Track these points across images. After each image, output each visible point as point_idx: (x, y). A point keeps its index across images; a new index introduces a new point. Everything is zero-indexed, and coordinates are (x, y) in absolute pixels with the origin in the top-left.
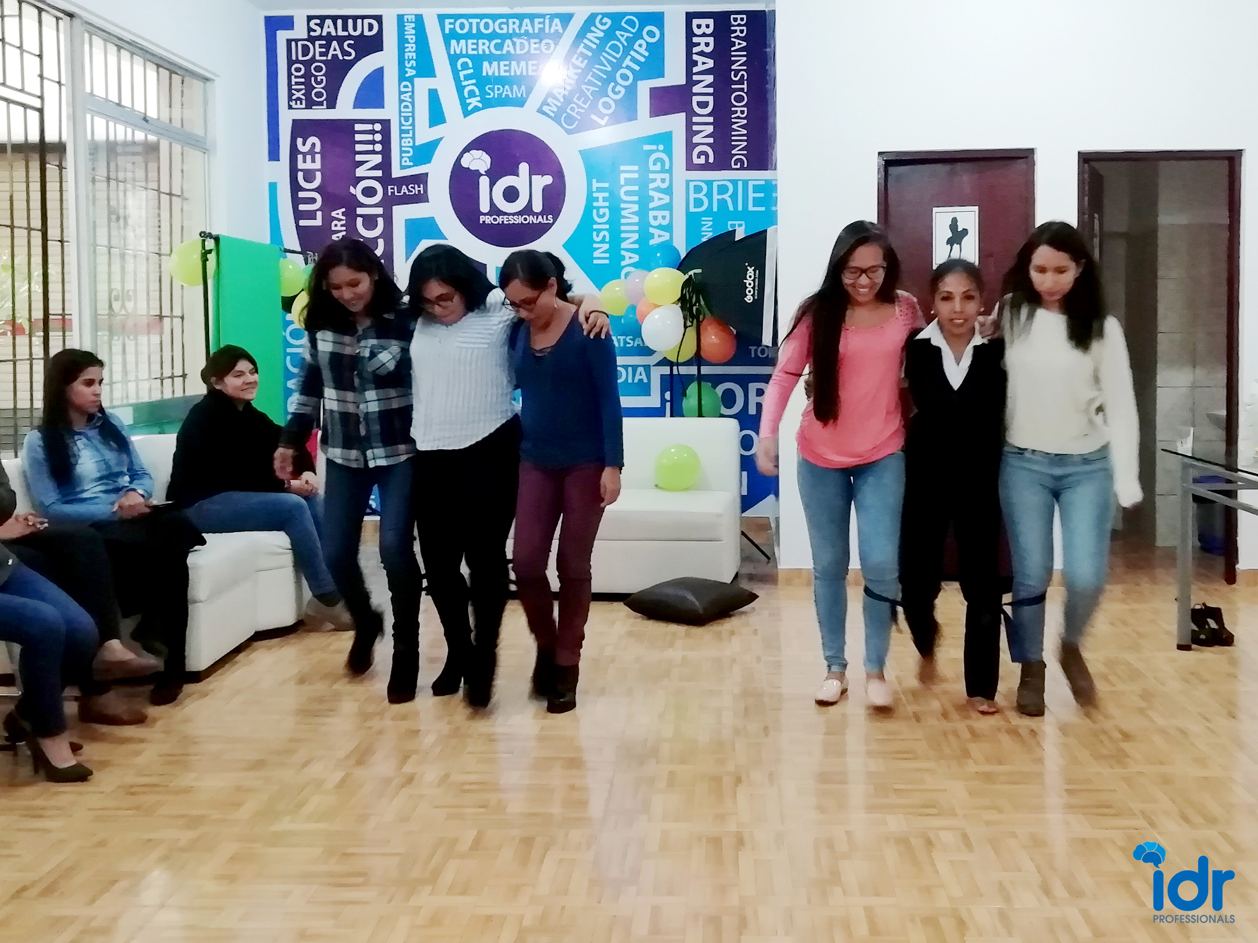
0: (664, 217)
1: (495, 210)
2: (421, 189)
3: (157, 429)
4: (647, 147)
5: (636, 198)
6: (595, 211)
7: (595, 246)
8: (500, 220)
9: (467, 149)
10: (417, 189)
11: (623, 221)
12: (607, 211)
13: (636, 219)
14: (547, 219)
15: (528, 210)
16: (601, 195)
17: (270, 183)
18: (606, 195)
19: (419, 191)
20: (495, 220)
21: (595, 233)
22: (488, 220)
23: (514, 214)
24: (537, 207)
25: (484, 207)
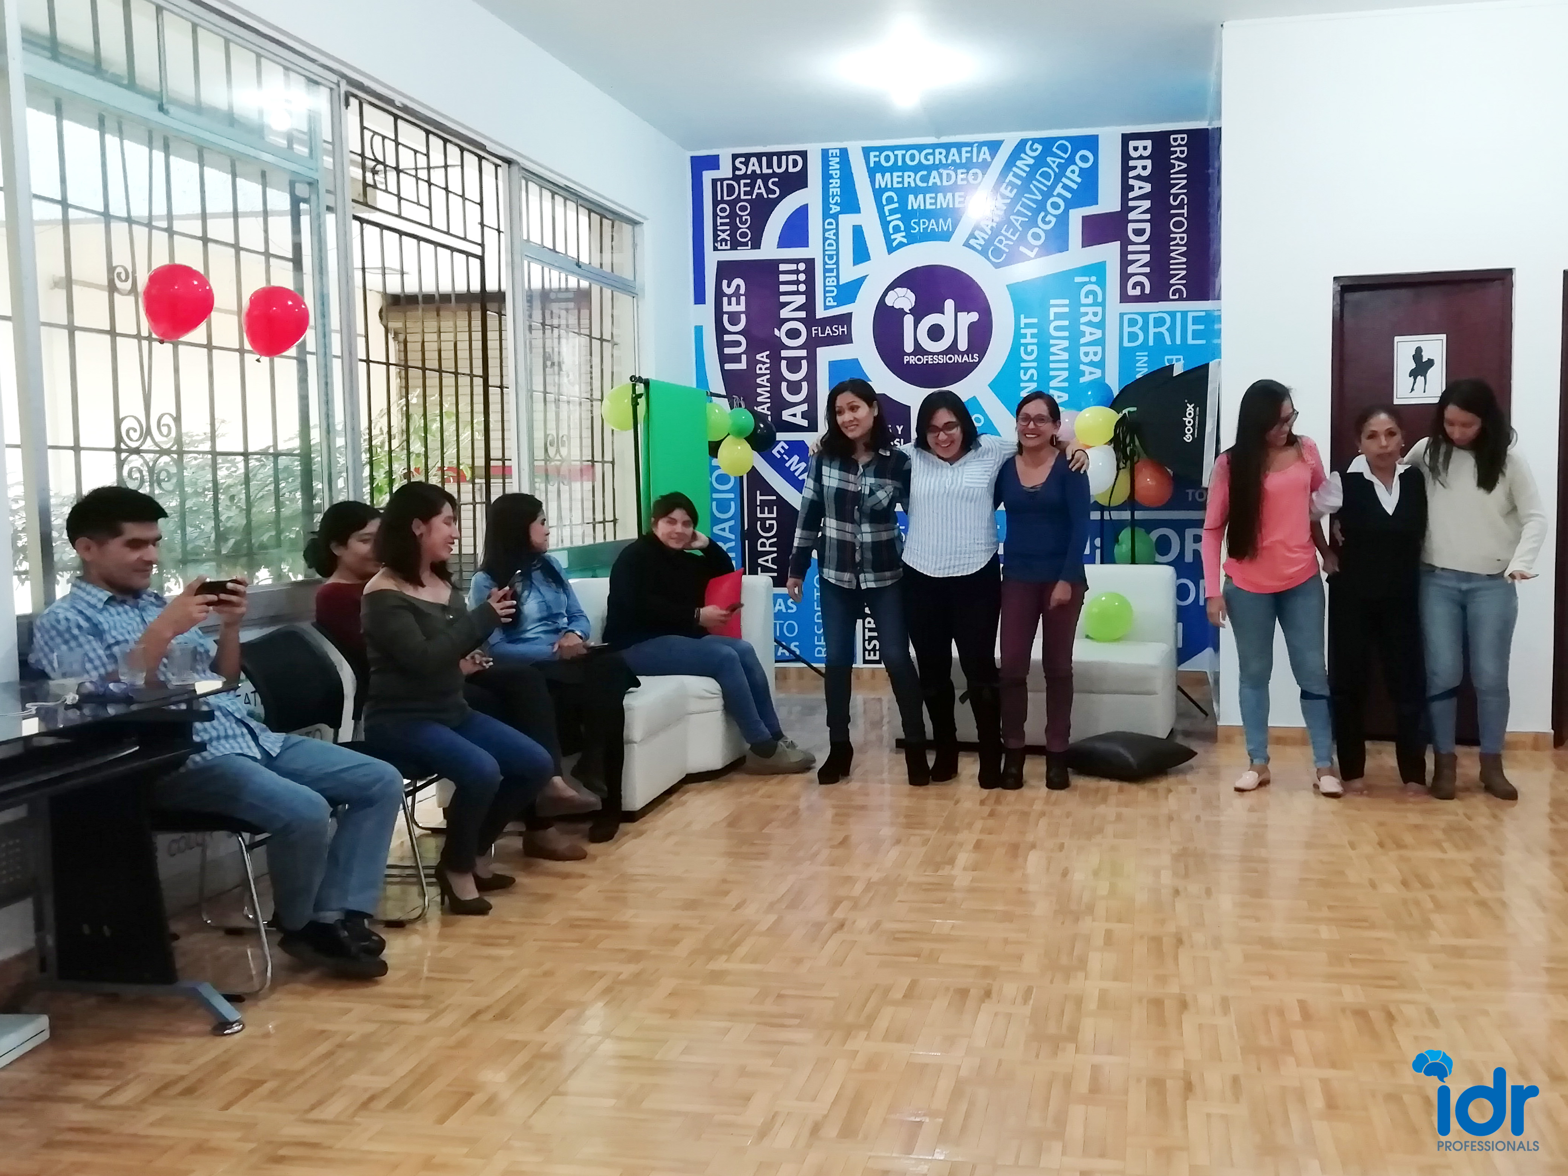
0: (1095, 354)
1: (919, 350)
2: (845, 329)
3: (591, 574)
4: (1078, 279)
5: (1066, 334)
6: (1022, 348)
7: (1022, 385)
8: (924, 360)
9: (891, 287)
10: (841, 330)
11: (1052, 358)
12: (1035, 348)
13: (1065, 356)
14: (973, 358)
15: (953, 349)
16: (1029, 331)
17: (696, 327)
18: (1035, 331)
19: (843, 332)
20: (919, 360)
21: (1022, 372)
22: (913, 360)
23: (938, 354)
24: (963, 345)
25: (909, 347)
